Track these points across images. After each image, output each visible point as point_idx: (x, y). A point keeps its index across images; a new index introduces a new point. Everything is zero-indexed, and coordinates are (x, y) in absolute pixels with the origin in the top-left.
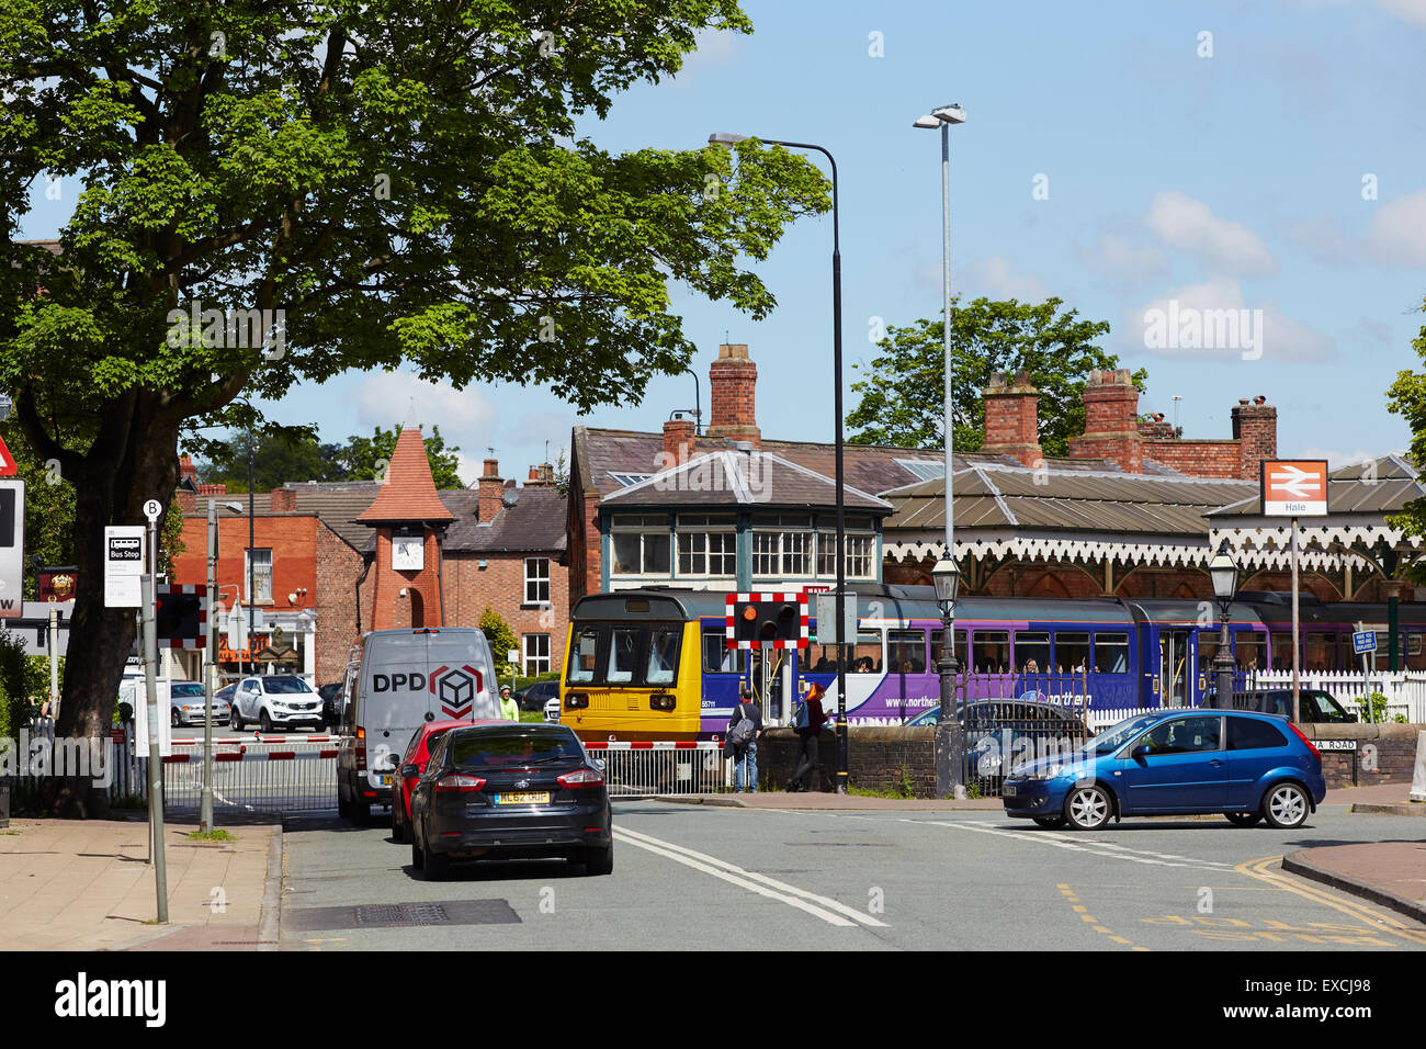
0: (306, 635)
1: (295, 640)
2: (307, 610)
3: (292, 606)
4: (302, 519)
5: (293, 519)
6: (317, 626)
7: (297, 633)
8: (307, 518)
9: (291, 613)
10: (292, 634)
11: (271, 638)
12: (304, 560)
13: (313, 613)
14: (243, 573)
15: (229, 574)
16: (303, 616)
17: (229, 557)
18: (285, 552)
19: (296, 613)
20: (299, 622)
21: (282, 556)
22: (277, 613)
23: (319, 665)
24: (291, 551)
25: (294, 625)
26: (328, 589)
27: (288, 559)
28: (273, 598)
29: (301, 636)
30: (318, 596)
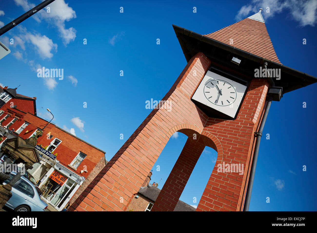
0: (77, 185)
1: (73, 184)
2: (83, 177)
3: (80, 174)
4: (100, 152)
5: (98, 150)
6: (83, 184)
7: (76, 183)
8: (102, 152)
9: (78, 175)
10: (74, 182)
11: (68, 179)
12: (93, 163)
13: (84, 179)
14: (75, 157)
15: (71, 155)
16: (81, 178)
17: (75, 151)
18: (90, 158)
19: (79, 176)
20: (78, 179)
21: (88, 159)
22: (74, 173)
23: (74, 196)
24: (91, 159)
25: (76, 179)
26: (93, 176)
27: (89, 160)
28: (77, 169)
29: (76, 184)
30: (89, 176)
